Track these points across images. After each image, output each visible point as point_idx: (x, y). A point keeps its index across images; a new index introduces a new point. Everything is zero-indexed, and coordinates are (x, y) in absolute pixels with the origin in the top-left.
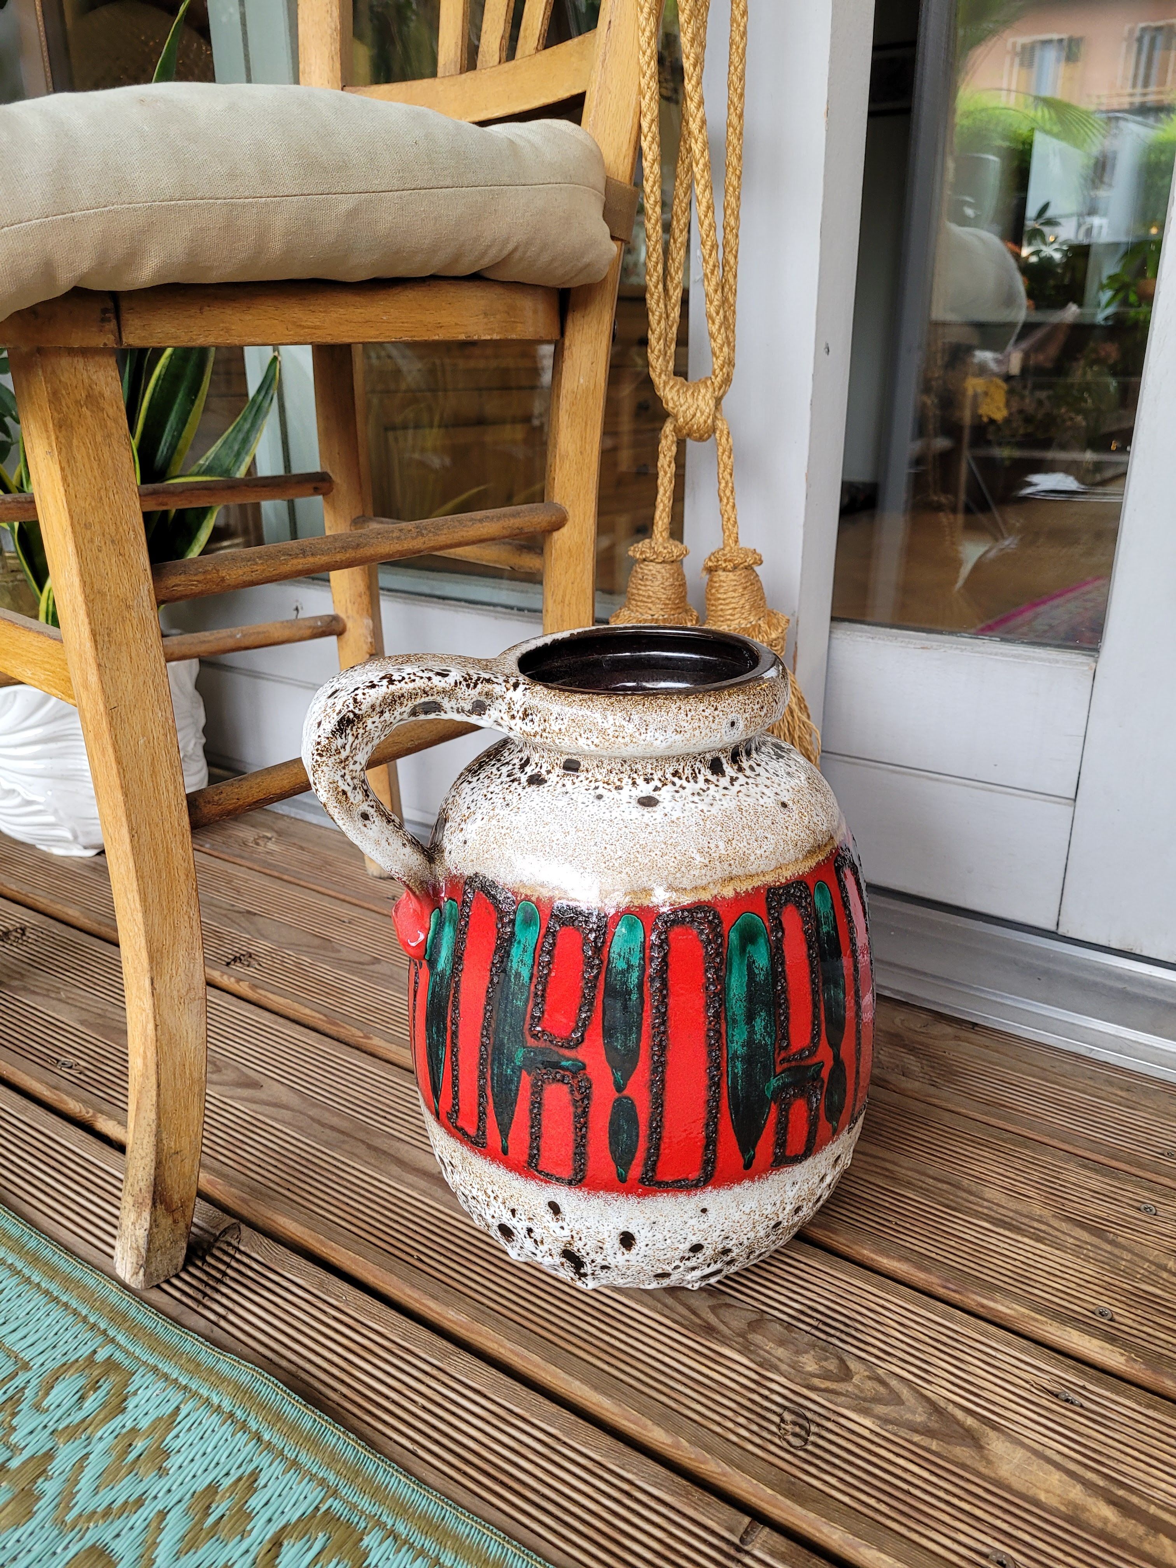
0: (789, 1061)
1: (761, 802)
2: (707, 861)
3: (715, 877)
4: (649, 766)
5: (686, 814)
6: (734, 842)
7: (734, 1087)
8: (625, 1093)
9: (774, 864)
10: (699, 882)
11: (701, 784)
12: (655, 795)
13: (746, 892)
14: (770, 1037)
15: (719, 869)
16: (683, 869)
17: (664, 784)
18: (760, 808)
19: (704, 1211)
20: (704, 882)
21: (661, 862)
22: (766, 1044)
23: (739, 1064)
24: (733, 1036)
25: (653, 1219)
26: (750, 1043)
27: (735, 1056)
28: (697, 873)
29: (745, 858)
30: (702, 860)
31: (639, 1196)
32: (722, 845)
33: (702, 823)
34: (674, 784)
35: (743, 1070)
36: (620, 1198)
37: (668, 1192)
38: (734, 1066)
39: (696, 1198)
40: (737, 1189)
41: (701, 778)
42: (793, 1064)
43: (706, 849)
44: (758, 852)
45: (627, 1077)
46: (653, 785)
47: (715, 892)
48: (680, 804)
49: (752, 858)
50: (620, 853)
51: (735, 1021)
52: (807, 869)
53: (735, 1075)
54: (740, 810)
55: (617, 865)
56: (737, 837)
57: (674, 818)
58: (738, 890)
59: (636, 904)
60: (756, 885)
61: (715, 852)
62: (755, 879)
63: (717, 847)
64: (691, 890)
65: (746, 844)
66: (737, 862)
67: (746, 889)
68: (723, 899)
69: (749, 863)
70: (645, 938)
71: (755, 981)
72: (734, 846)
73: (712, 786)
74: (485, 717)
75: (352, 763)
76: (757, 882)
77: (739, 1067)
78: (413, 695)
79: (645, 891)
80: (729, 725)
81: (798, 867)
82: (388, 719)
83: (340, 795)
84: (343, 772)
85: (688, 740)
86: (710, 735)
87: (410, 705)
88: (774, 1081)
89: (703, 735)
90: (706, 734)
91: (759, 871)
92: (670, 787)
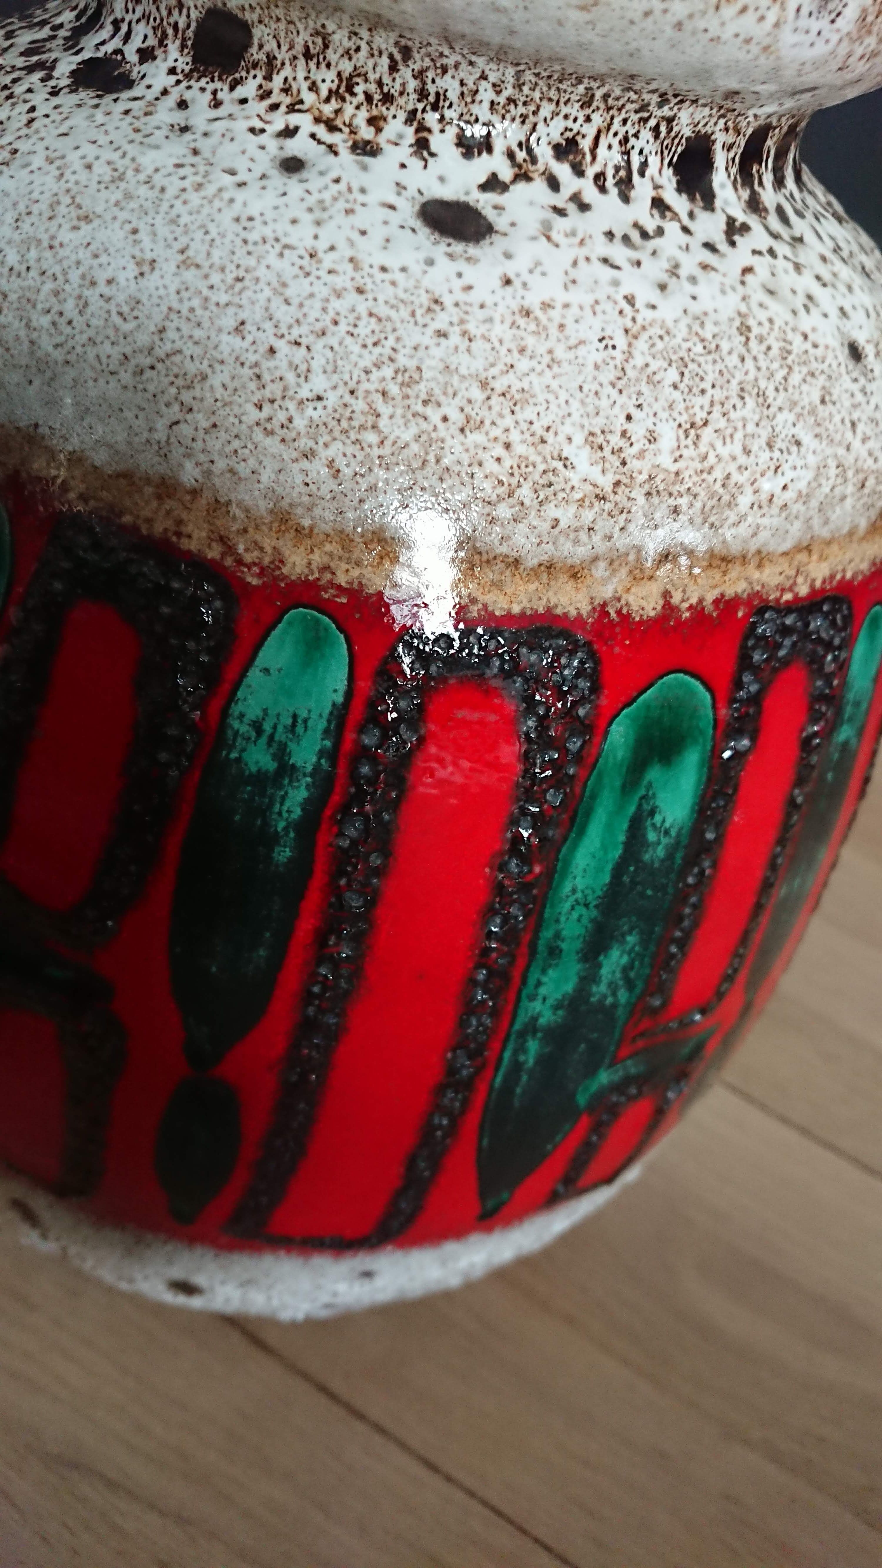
0: (652, 1034)
1: (806, 322)
2: (606, 482)
3: (620, 541)
4: (486, 94)
5: (575, 296)
7: (507, 1091)
8: (214, 1072)
9: (794, 533)
10: (565, 548)
11: (642, 210)
12: (484, 202)
13: (698, 610)
14: (631, 987)
15: (637, 516)
16: (525, 492)
17: (522, 176)
18: (798, 340)
20: (582, 552)
22: (614, 1005)
23: (533, 1045)
24: (539, 984)
26: (576, 1001)
27: (531, 1027)
28: (566, 515)
30: (595, 474)
33: (621, 341)
34: (554, 184)
35: (538, 1058)
38: (521, 1048)
39: (354, 1260)
41: (642, 190)
42: (660, 1039)
43: (616, 440)
44: (767, 485)
45: (222, 1043)
46: (484, 168)
47: (607, 592)
48: (565, 260)
49: (745, 501)
52: (865, 566)
54: (744, 330)
55: (300, 423)
56: (716, 420)
57: (533, 301)
58: (676, 599)
59: (342, 580)
60: (730, 592)
61: (641, 455)
62: (735, 571)
63: (652, 439)
64: (535, 573)
65: (737, 449)
66: (698, 505)
67: (701, 601)
68: (625, 618)
69: (733, 518)
70: (349, 694)
71: (638, 861)
72: (703, 448)
73: (672, 228)
76: (734, 584)
77: (533, 1050)
79: (381, 542)
81: (848, 556)
88: (605, 1075)
91: (751, 546)
92: (539, 189)
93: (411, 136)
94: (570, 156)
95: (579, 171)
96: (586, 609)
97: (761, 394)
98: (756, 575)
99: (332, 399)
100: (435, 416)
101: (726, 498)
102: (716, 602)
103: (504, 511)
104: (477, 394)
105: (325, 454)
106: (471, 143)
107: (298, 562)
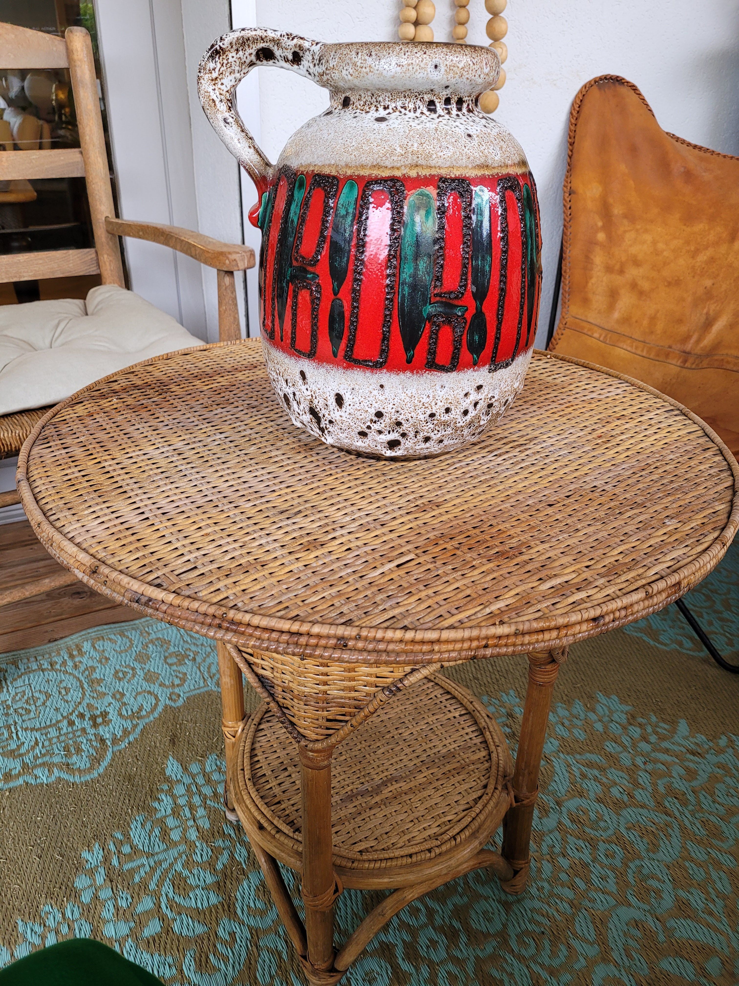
0: (440, 296)
1: (453, 129)
2: (403, 153)
3: (407, 163)
4: (387, 99)
5: (400, 126)
6: (424, 145)
7: (403, 304)
8: (338, 296)
9: (448, 164)
10: (396, 164)
11: (418, 114)
12: (387, 116)
13: (425, 176)
14: (429, 275)
15: (410, 158)
16: (388, 155)
17: (394, 111)
18: (450, 132)
19: (382, 386)
20: (399, 165)
21: (375, 149)
22: (425, 280)
23: (406, 289)
24: (404, 268)
25: (352, 386)
26: (414, 276)
27: (404, 283)
28: (395, 158)
30: (401, 151)
31: (344, 368)
32: (416, 145)
33: (408, 132)
34: (401, 112)
35: (409, 293)
36: (334, 368)
37: (360, 368)
38: (403, 289)
39: (377, 376)
40: (402, 376)
41: (419, 111)
42: (444, 300)
43: (405, 146)
44: (439, 154)
45: (339, 286)
46: (387, 111)
47: (405, 172)
48: (399, 121)
49: (434, 156)
50: (353, 144)
51: (406, 258)
52: (473, 175)
53: (404, 295)
54: (436, 130)
55: (350, 150)
56: (427, 142)
57: (391, 127)
58: (420, 174)
59: (356, 174)
60: (433, 174)
61: (410, 148)
62: (433, 170)
63: (412, 145)
64: (390, 169)
65: (432, 147)
66: (423, 157)
67: (426, 174)
68: (409, 177)
69: (431, 159)
70: (358, 195)
72: (423, 147)
73: (424, 117)
74: (301, 66)
75: (220, 83)
76: (434, 172)
77: (407, 290)
78: (255, 40)
79: (363, 166)
80: (433, 67)
81: (466, 172)
82: (242, 57)
83: (211, 102)
84: (214, 87)
85: (405, 73)
86: (419, 71)
87: (254, 48)
88: (429, 307)
89: (414, 70)
90: (417, 70)
91: (437, 165)
92: (397, 113)
93: (375, 109)
94: (404, 108)
95: (406, 109)
96: (401, 175)
97: (438, 139)
98: (439, 171)
99: (355, 145)
100: (372, 145)
101: (429, 155)
102: (429, 175)
103: (384, 158)
104: (380, 141)
105: (353, 154)
106: (385, 108)
107: (349, 173)
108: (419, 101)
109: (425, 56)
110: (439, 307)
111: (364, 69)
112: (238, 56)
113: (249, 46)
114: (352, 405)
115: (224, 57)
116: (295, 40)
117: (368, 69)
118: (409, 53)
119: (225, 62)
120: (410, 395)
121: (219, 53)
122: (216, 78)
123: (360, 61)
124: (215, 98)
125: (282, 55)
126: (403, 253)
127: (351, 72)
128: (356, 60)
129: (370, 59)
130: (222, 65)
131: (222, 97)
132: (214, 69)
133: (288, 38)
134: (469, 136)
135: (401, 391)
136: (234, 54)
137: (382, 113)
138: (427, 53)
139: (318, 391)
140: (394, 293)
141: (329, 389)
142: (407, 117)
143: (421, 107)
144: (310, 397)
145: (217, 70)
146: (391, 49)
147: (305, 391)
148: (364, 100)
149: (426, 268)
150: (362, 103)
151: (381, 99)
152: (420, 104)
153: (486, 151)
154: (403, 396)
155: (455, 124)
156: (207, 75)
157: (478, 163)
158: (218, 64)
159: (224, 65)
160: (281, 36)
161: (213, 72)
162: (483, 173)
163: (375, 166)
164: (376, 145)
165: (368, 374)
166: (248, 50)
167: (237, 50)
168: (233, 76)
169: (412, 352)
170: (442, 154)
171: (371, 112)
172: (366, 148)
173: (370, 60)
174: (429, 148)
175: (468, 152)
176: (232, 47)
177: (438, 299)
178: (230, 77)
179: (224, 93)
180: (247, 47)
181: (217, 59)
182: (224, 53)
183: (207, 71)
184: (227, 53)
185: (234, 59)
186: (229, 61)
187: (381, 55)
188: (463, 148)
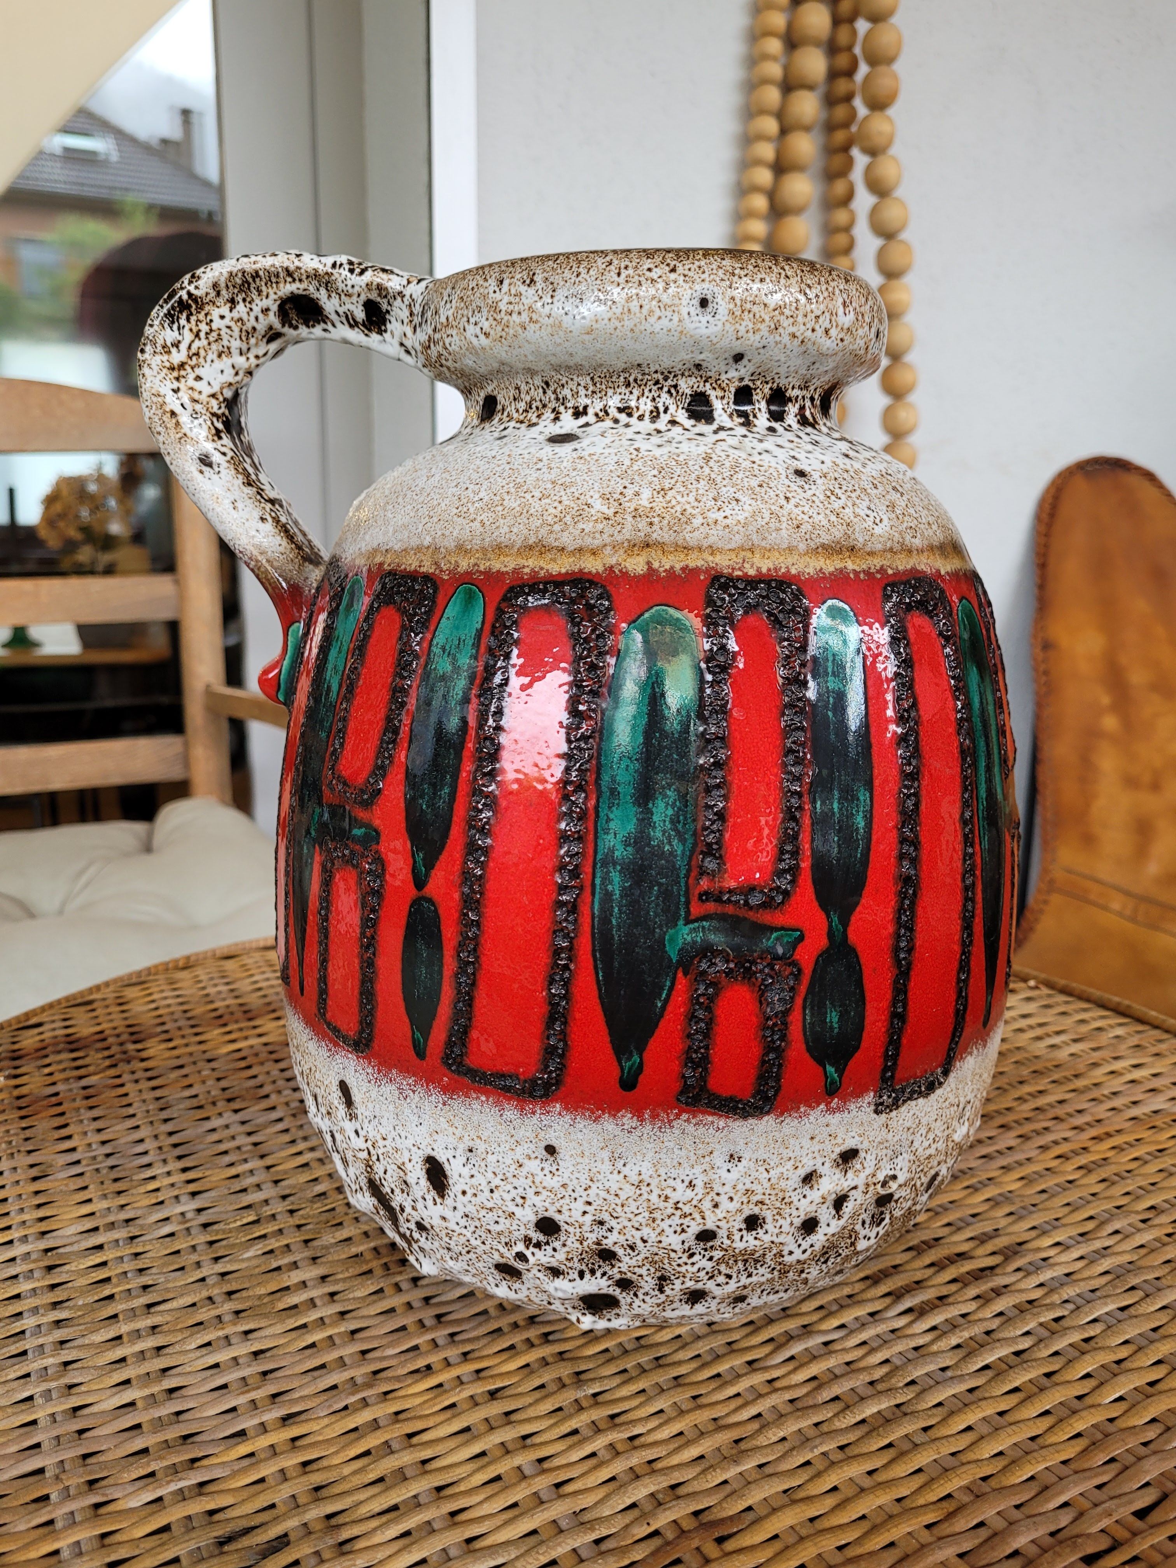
0: (719, 900)
1: (756, 458)
2: (610, 512)
3: (619, 538)
4: (582, 392)
5: (610, 451)
6: (670, 494)
7: (605, 919)
8: (427, 890)
9: (737, 540)
10: (588, 541)
11: (662, 424)
12: (578, 432)
13: (671, 572)
14: (683, 841)
15: (628, 526)
16: (568, 519)
17: (600, 420)
18: (746, 464)
19: (551, 1150)
20: (597, 542)
21: (536, 506)
22: (672, 853)
23: (616, 877)
24: (608, 820)
25: (468, 1143)
26: (640, 842)
27: (609, 861)
28: (588, 527)
29: (685, 519)
30: (604, 509)
31: (445, 1090)
32: (646, 494)
33: (627, 462)
34: (616, 421)
35: (622, 891)
36: (419, 1088)
37: (487, 1094)
38: (606, 879)
39: (535, 1119)
40: (608, 1124)
41: (665, 418)
42: (730, 909)
44: (713, 515)
45: (430, 864)
46: (582, 420)
47: (613, 561)
48: (607, 441)
49: (697, 522)
50: (482, 494)
51: (614, 792)
52: (811, 570)
53: (608, 896)
54: (708, 458)
55: (472, 510)
56: (679, 487)
57: (585, 454)
58: (656, 565)
59: (482, 568)
60: (692, 565)
61: (630, 501)
62: (694, 555)
63: (637, 494)
64: (573, 553)
65: (691, 499)
66: (665, 522)
67: (672, 567)
68: (625, 574)
69: (689, 528)
70: (483, 622)
71: (662, 731)
72: (668, 498)
73: (677, 430)
74: (387, 336)
75: (192, 376)
76: (695, 561)
77: (617, 882)
78: (273, 277)
79: (500, 549)
80: (696, 302)
81: (790, 561)
82: (245, 318)
83: (167, 417)
84: (176, 385)
85: (620, 320)
86: (658, 313)
87: (272, 296)
88: (686, 930)
89: (645, 311)
90: (651, 312)
91: (705, 545)
92: (608, 423)
93: (552, 416)
94: (625, 410)
95: (630, 415)
96: (601, 569)
97: (712, 481)
98: (711, 558)
99: (486, 499)
100: (528, 496)
101: (684, 519)
102: (683, 569)
103: (557, 528)
104: (549, 486)
105: (479, 519)
106: (578, 413)
107: (464, 565)
108: (664, 396)
109: (673, 276)
110: (716, 930)
111: (515, 316)
112: (235, 314)
113: (260, 292)
114: (470, 1192)
115: (201, 316)
116: (369, 274)
117: (525, 317)
118: (630, 271)
119: (204, 328)
120: (634, 1179)
121: (189, 307)
122: (182, 366)
123: (506, 299)
124: (178, 409)
125: (341, 310)
126: (606, 778)
127: (486, 325)
128: (498, 296)
129: (531, 291)
130: (197, 335)
131: (198, 407)
132: (176, 345)
133: (352, 271)
134: (800, 473)
135: (607, 1167)
136: (225, 310)
137: (568, 424)
138: (680, 269)
139: (381, 1143)
140: (581, 888)
141: (409, 1143)
142: (629, 432)
143: (672, 408)
144: (364, 1155)
145: (183, 346)
146: (585, 264)
147: (353, 1135)
148: (528, 398)
149: (674, 821)
150: (522, 406)
151: (566, 392)
152: (669, 401)
153: (847, 510)
154: (614, 1182)
155: (760, 447)
156: (158, 358)
157: (825, 539)
158: (186, 331)
159: (202, 335)
160: (334, 265)
161: (174, 350)
162: (839, 565)
163: (531, 548)
164: (538, 494)
165: (511, 1113)
166: (257, 301)
167: (233, 302)
168: (226, 362)
169: (636, 1058)
170: (719, 516)
171: (542, 424)
172: (512, 503)
173: (529, 293)
174: (681, 501)
175: (797, 511)
176: (218, 294)
177: (711, 907)
178: (219, 365)
179: (203, 398)
180: (254, 294)
181: (183, 322)
182: (200, 308)
183: (159, 349)
184: (207, 308)
185: (227, 321)
186: (214, 326)
187: (557, 279)
188: (783, 502)
